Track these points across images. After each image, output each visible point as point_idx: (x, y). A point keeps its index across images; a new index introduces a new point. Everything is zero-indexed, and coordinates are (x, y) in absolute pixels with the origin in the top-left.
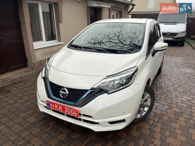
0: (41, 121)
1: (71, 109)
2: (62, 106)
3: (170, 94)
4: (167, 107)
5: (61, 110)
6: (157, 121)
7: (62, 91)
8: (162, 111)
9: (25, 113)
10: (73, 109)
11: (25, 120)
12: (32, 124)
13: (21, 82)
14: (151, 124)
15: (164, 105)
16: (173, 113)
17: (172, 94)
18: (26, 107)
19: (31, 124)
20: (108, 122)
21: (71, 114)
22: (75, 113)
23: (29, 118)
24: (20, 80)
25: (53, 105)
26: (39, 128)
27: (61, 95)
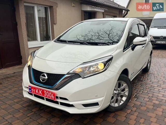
0: (25, 108)
1: (49, 92)
2: (41, 90)
3: (153, 89)
4: (148, 100)
5: (41, 94)
6: (135, 110)
7: (42, 76)
8: (141, 103)
9: (12, 101)
10: (51, 92)
11: (11, 106)
12: (17, 110)
13: (13, 76)
14: (129, 113)
15: (145, 98)
16: (152, 105)
17: (155, 89)
18: (14, 96)
19: (15, 109)
20: (82, 105)
21: (49, 97)
22: (52, 96)
23: (15, 104)
24: (12, 75)
25: (34, 90)
26: (22, 113)
27: (41, 79)
